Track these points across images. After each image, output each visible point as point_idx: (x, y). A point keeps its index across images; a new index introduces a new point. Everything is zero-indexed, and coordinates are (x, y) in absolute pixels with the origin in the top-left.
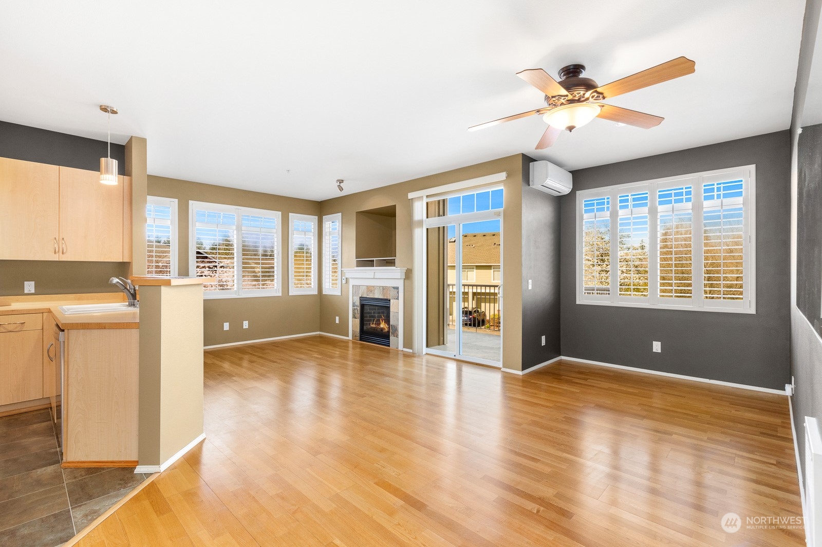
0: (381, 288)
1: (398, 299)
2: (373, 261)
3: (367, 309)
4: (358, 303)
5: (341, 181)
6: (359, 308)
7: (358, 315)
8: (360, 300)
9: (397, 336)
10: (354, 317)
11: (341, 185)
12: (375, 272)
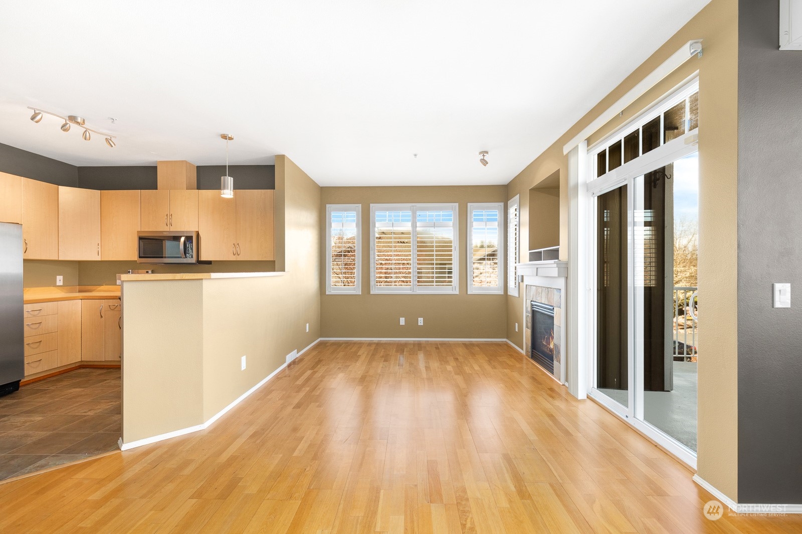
0: (547, 290)
1: (560, 307)
2: (540, 252)
3: (538, 316)
4: (529, 309)
5: (484, 153)
6: (530, 315)
7: (530, 325)
8: (532, 305)
9: (559, 361)
10: (527, 327)
11: (485, 158)
12: (537, 268)
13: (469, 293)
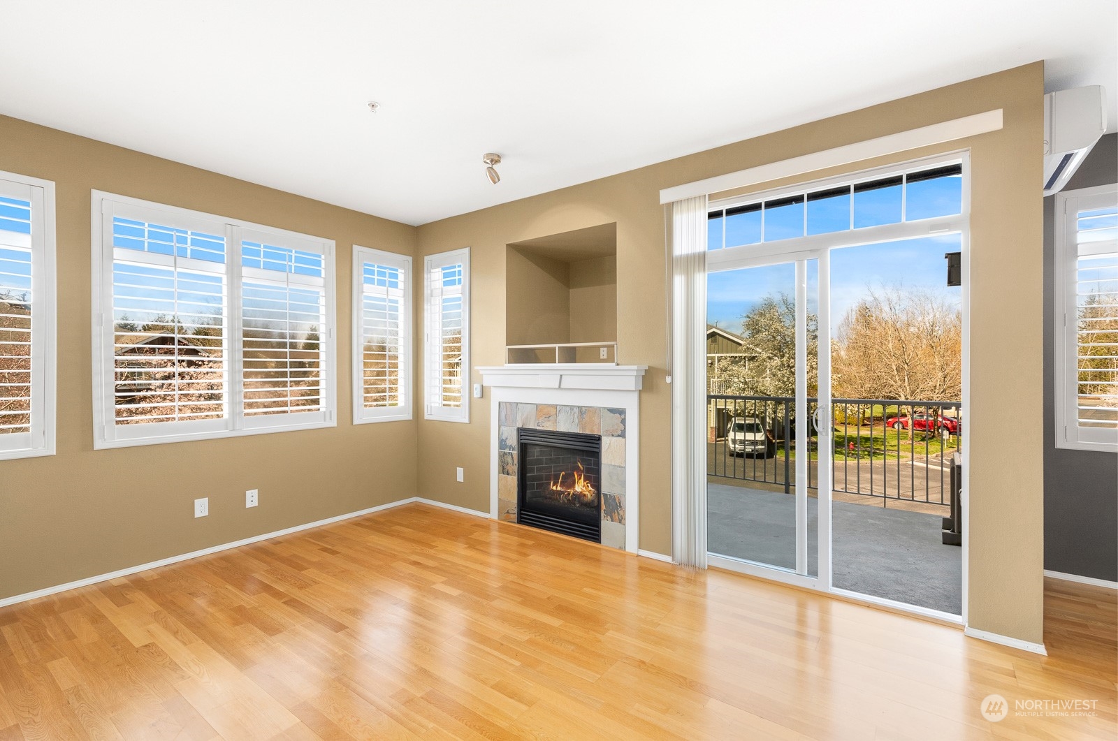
0: (576, 410)
1: (623, 435)
2: (554, 349)
3: (535, 453)
4: (513, 441)
5: (495, 159)
6: (515, 453)
7: (514, 468)
8: (520, 435)
9: (621, 520)
10: (504, 470)
11: (495, 167)
12: (561, 376)
13: (356, 422)
